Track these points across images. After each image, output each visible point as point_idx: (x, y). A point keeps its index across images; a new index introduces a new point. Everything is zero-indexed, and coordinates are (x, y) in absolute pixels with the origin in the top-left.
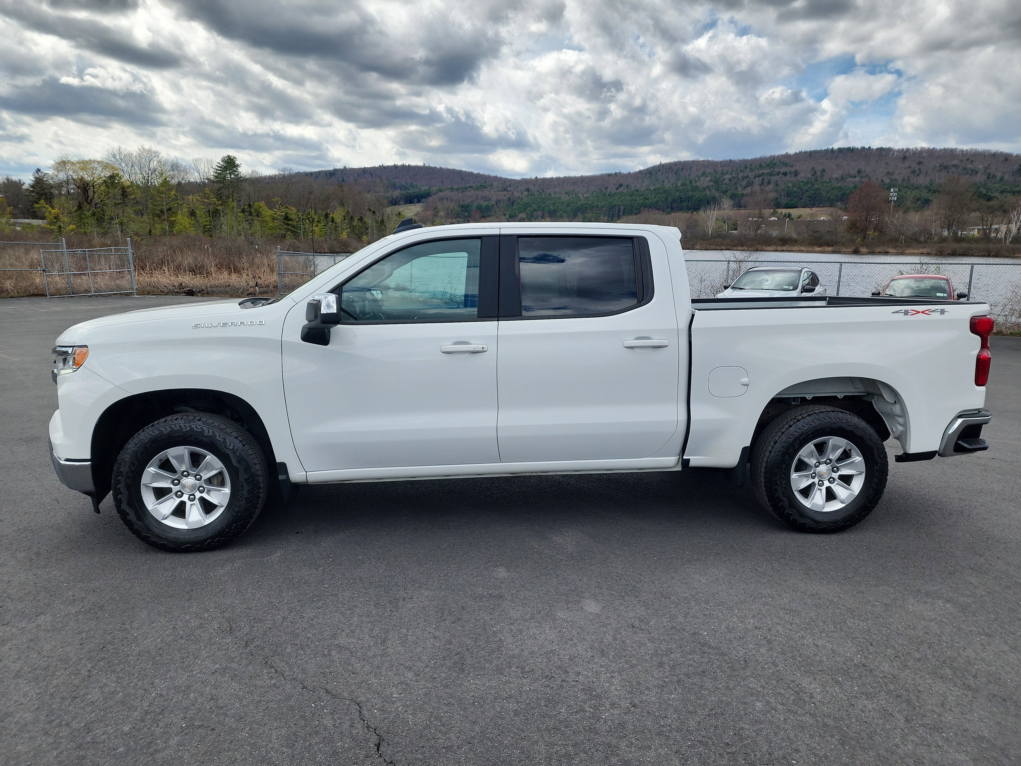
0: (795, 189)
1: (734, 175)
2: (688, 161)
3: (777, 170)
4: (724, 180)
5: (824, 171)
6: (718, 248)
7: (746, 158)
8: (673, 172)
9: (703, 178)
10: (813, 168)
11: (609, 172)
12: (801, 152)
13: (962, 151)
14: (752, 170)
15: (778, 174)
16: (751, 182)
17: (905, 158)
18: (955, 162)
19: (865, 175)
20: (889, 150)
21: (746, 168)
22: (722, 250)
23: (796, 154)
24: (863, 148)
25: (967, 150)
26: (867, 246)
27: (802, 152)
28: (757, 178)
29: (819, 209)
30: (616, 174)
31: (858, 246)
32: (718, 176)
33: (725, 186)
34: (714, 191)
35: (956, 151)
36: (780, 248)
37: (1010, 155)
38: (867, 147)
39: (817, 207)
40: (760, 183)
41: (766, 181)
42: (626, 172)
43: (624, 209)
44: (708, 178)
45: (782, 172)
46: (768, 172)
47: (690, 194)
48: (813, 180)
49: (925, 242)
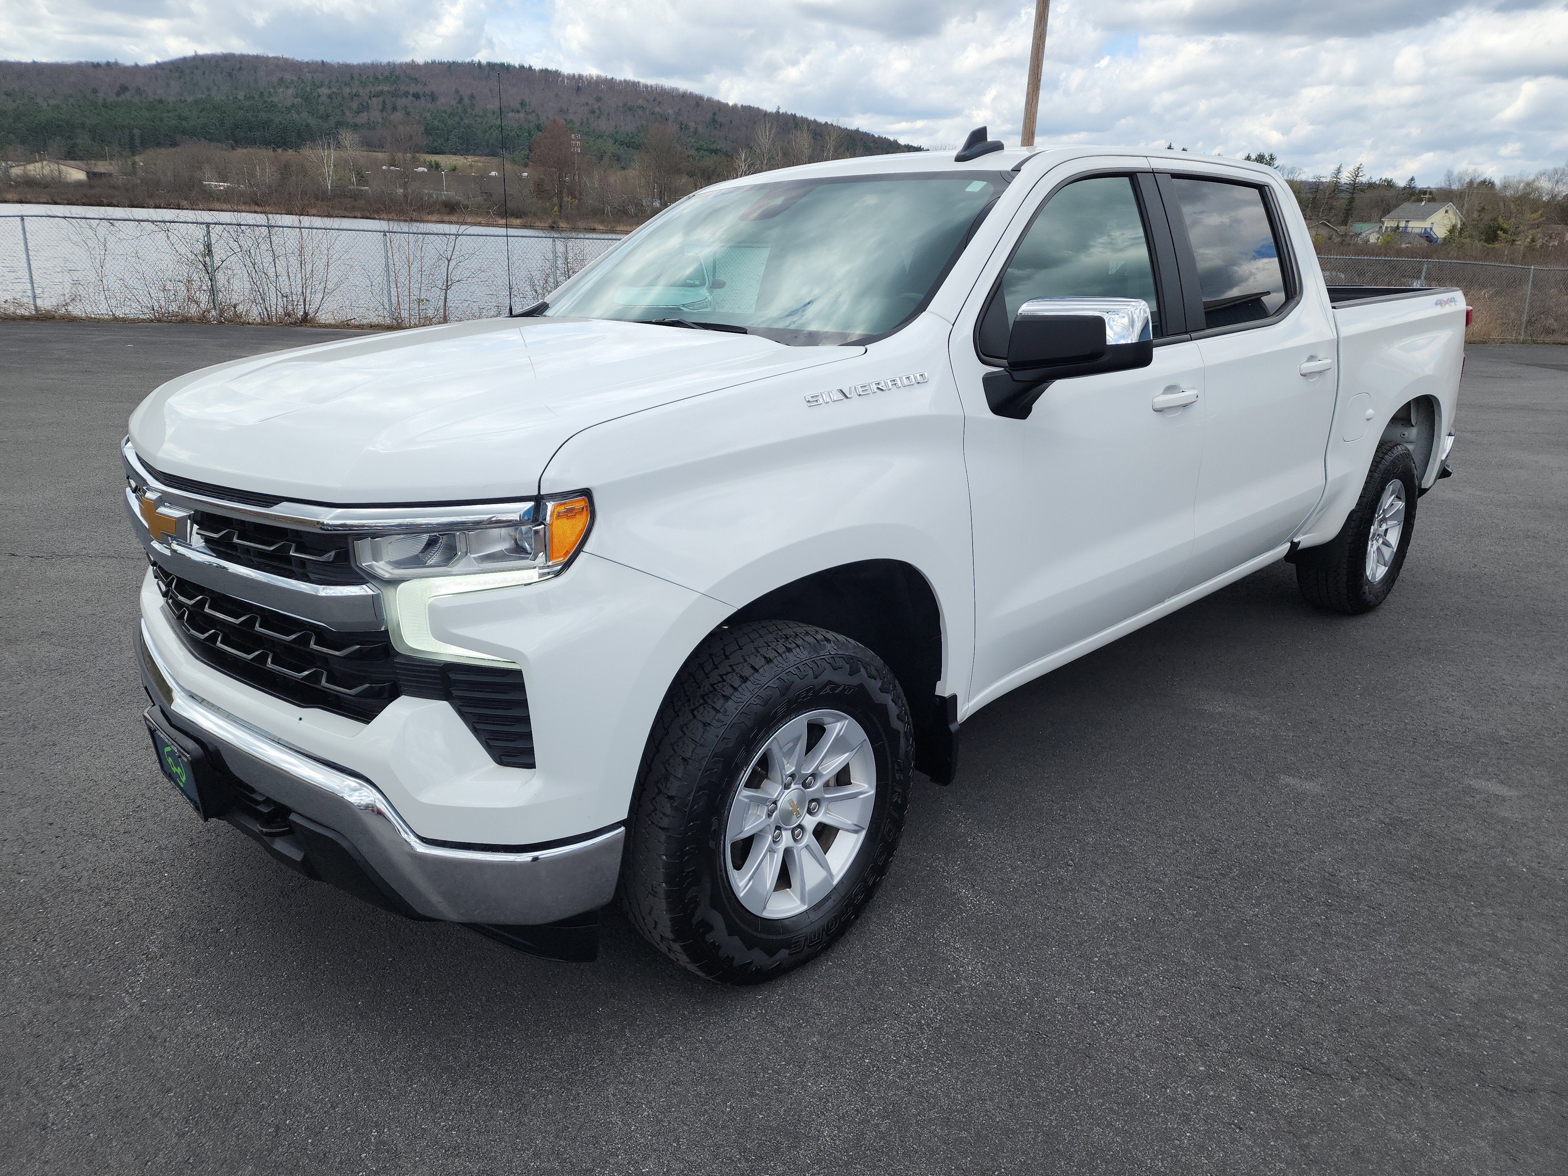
0: (436, 122)
1: (334, 90)
2: (248, 56)
3: (403, 88)
4: (319, 96)
5: (472, 97)
6: (347, 214)
7: (348, 62)
8: (224, 74)
9: (281, 90)
10: (457, 91)
11: (95, 60)
12: (433, 63)
13: (646, 86)
14: (363, 84)
15: (406, 94)
16: (365, 104)
17: (578, 89)
18: (640, 102)
19: (530, 111)
20: (557, 74)
21: (352, 78)
22: (355, 217)
23: (427, 64)
24: (522, 67)
25: (651, 86)
26: (567, 219)
27: (435, 61)
28: (374, 99)
29: (476, 158)
30: (108, 64)
31: (556, 219)
32: (308, 89)
33: (323, 107)
34: (305, 115)
35: (639, 86)
36: (446, 218)
37: (701, 98)
38: (526, 65)
39: (474, 154)
40: (380, 107)
41: (389, 106)
42: (129, 62)
43: (142, 135)
44: (290, 91)
45: (411, 93)
46: (390, 89)
47: (264, 116)
48: (460, 111)
49: (636, 215)
